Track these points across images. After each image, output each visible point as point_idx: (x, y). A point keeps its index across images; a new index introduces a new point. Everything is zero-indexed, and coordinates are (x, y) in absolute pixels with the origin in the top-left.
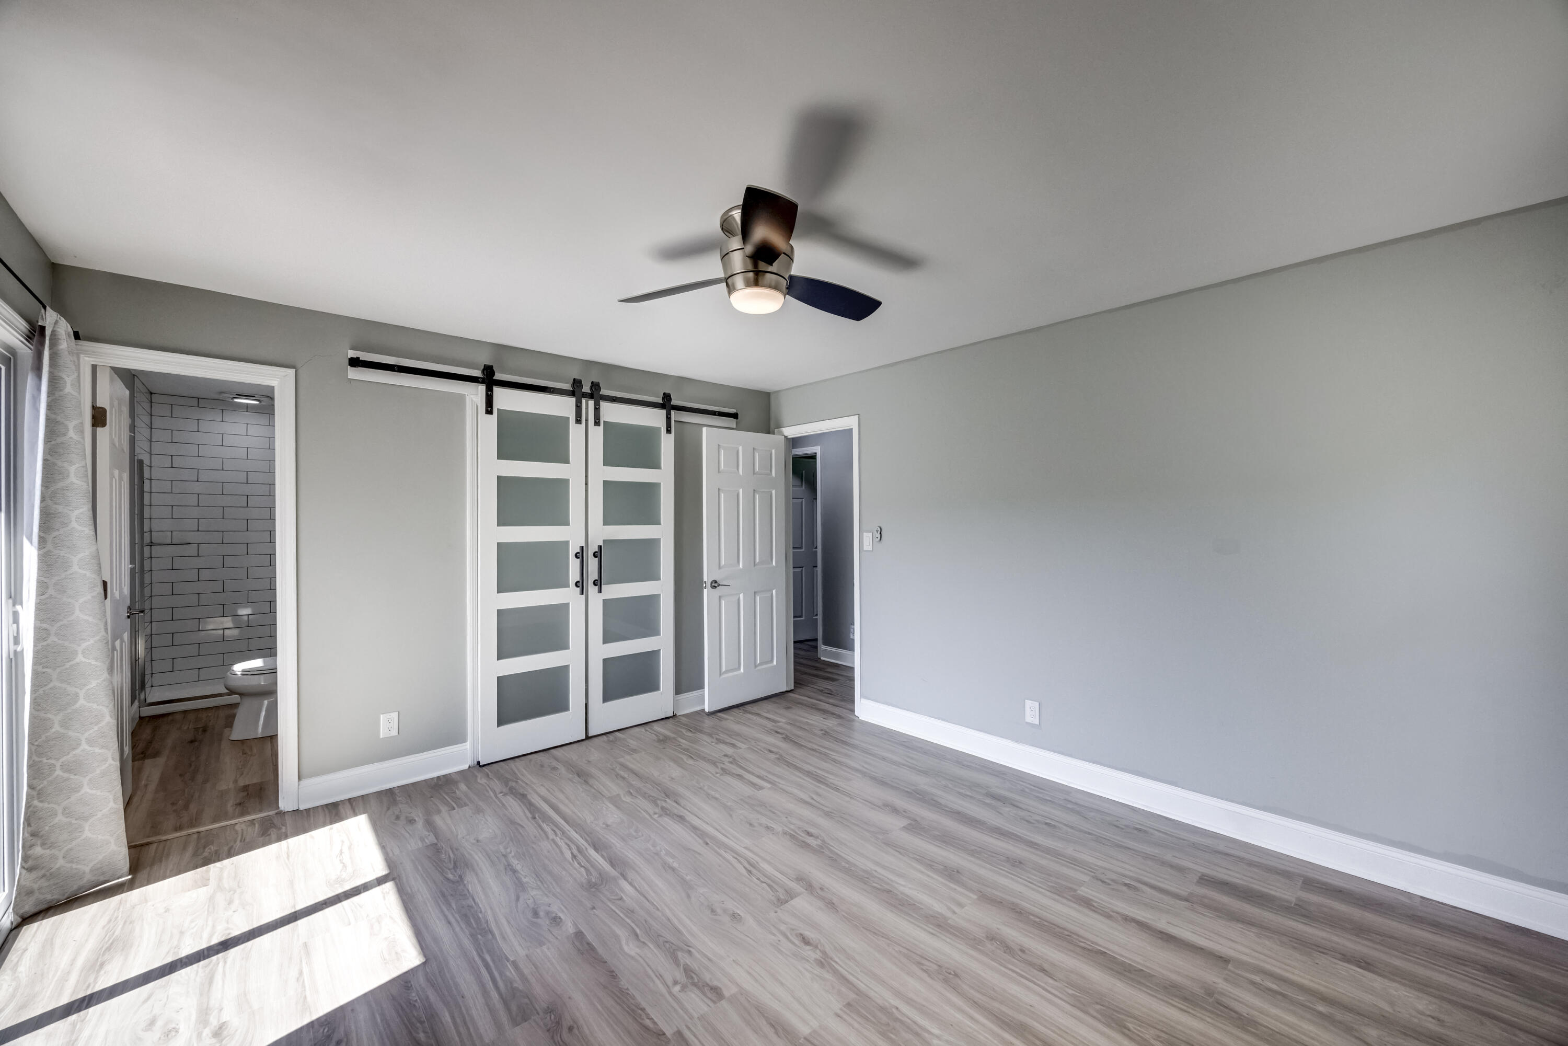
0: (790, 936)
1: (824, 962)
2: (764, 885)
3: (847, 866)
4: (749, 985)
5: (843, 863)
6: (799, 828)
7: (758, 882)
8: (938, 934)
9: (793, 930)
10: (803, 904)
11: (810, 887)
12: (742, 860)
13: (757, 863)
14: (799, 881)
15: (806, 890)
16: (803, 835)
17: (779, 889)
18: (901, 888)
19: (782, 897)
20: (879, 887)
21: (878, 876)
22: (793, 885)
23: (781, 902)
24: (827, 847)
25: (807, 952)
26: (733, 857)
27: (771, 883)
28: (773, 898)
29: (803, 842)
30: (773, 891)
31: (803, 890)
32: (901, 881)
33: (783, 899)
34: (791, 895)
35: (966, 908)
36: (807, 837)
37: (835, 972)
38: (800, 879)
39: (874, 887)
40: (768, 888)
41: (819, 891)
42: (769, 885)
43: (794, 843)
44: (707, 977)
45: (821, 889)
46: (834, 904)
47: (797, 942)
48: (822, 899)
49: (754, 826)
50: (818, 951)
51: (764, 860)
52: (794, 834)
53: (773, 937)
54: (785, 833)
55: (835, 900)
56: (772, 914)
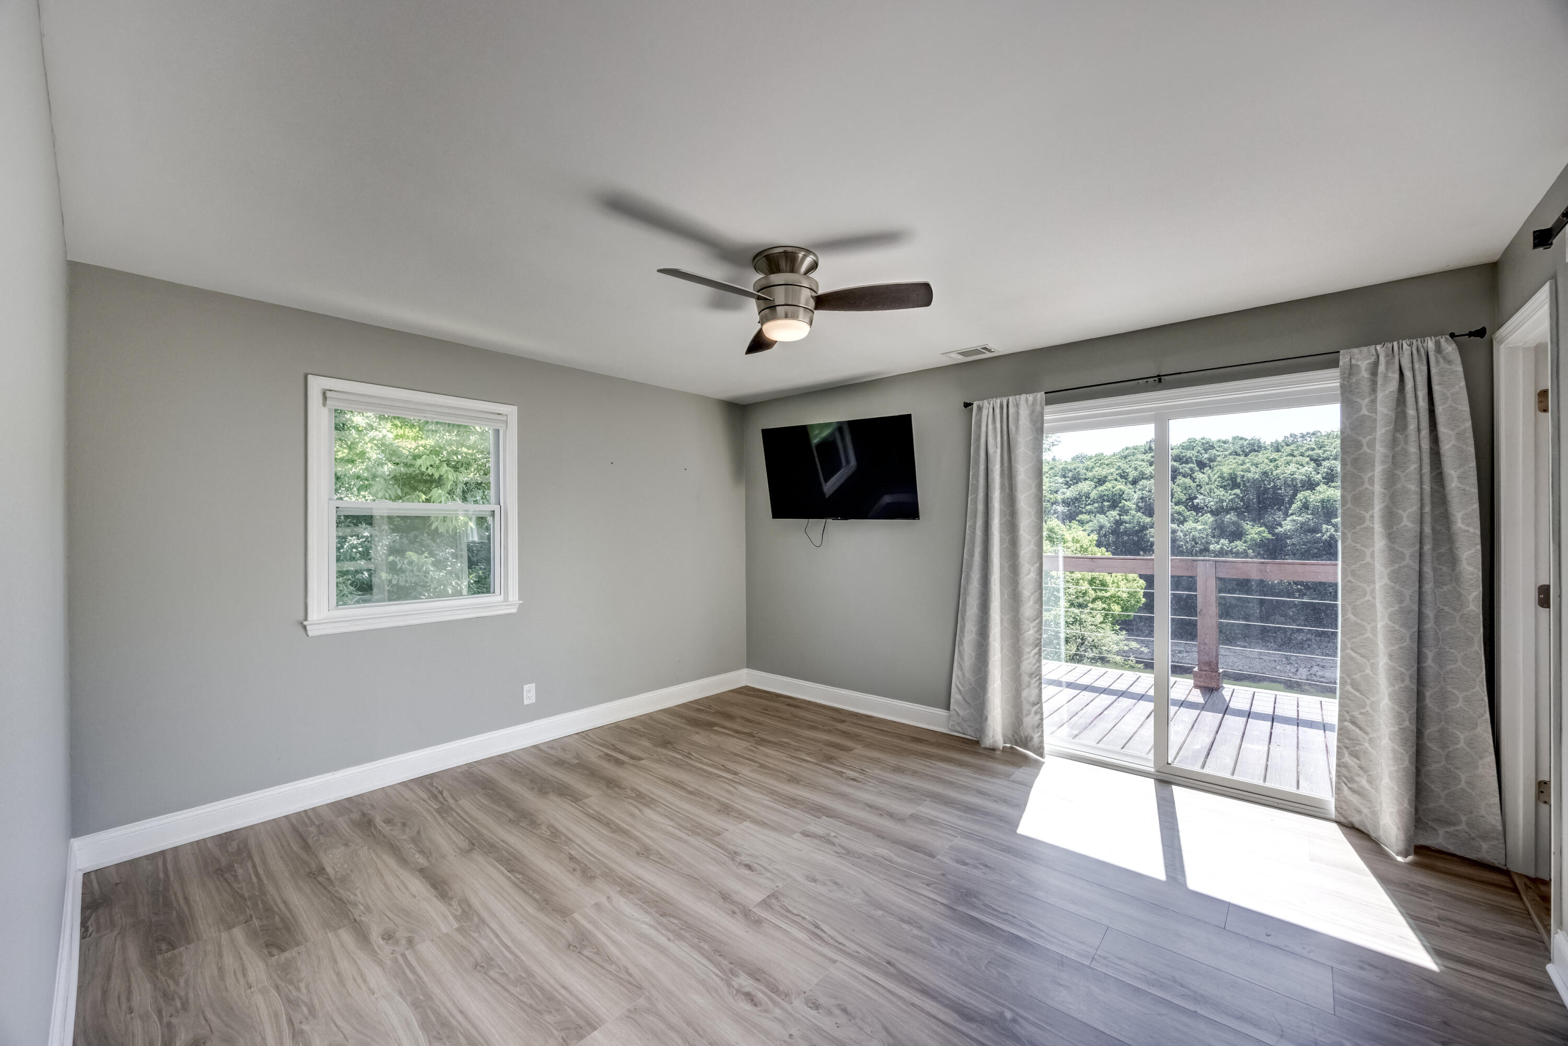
0: (761, 868)
1: (733, 855)
2: (795, 912)
3: (702, 944)
4: (786, 840)
5: (706, 947)
6: (766, 1011)
7: (802, 914)
8: (634, 878)
9: (760, 874)
10: (752, 896)
11: (746, 913)
12: (832, 942)
13: (811, 939)
14: (759, 920)
15: (750, 910)
16: (760, 995)
17: (778, 909)
18: (648, 919)
19: (773, 900)
20: (672, 919)
21: (669, 933)
22: (764, 914)
23: (774, 895)
24: (723, 971)
25: (747, 860)
26: (844, 945)
27: (788, 915)
28: (783, 899)
29: (758, 980)
30: (784, 906)
31: (754, 910)
32: (646, 929)
33: (772, 900)
34: (765, 904)
35: (593, 903)
36: (753, 992)
37: (726, 850)
38: (758, 922)
39: (679, 919)
40: (791, 909)
41: (737, 910)
42: (789, 911)
43: (770, 976)
44: (816, 841)
45: (734, 913)
46: (723, 898)
47: (756, 865)
48: (733, 902)
49: (839, 1006)
50: (738, 861)
51: (803, 944)
52: (772, 995)
53: (775, 867)
54: (787, 995)
55: (721, 902)
56: (780, 885)
